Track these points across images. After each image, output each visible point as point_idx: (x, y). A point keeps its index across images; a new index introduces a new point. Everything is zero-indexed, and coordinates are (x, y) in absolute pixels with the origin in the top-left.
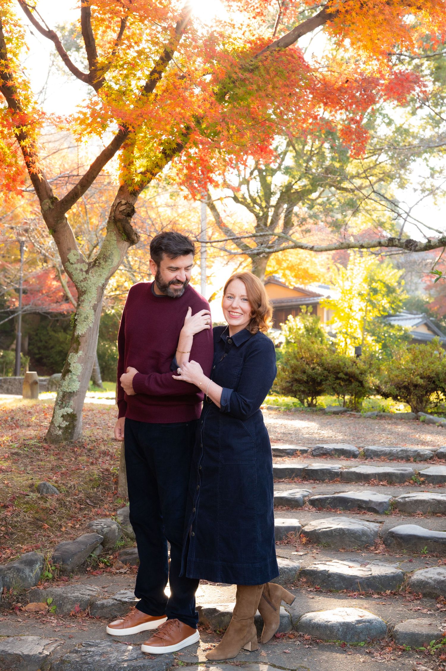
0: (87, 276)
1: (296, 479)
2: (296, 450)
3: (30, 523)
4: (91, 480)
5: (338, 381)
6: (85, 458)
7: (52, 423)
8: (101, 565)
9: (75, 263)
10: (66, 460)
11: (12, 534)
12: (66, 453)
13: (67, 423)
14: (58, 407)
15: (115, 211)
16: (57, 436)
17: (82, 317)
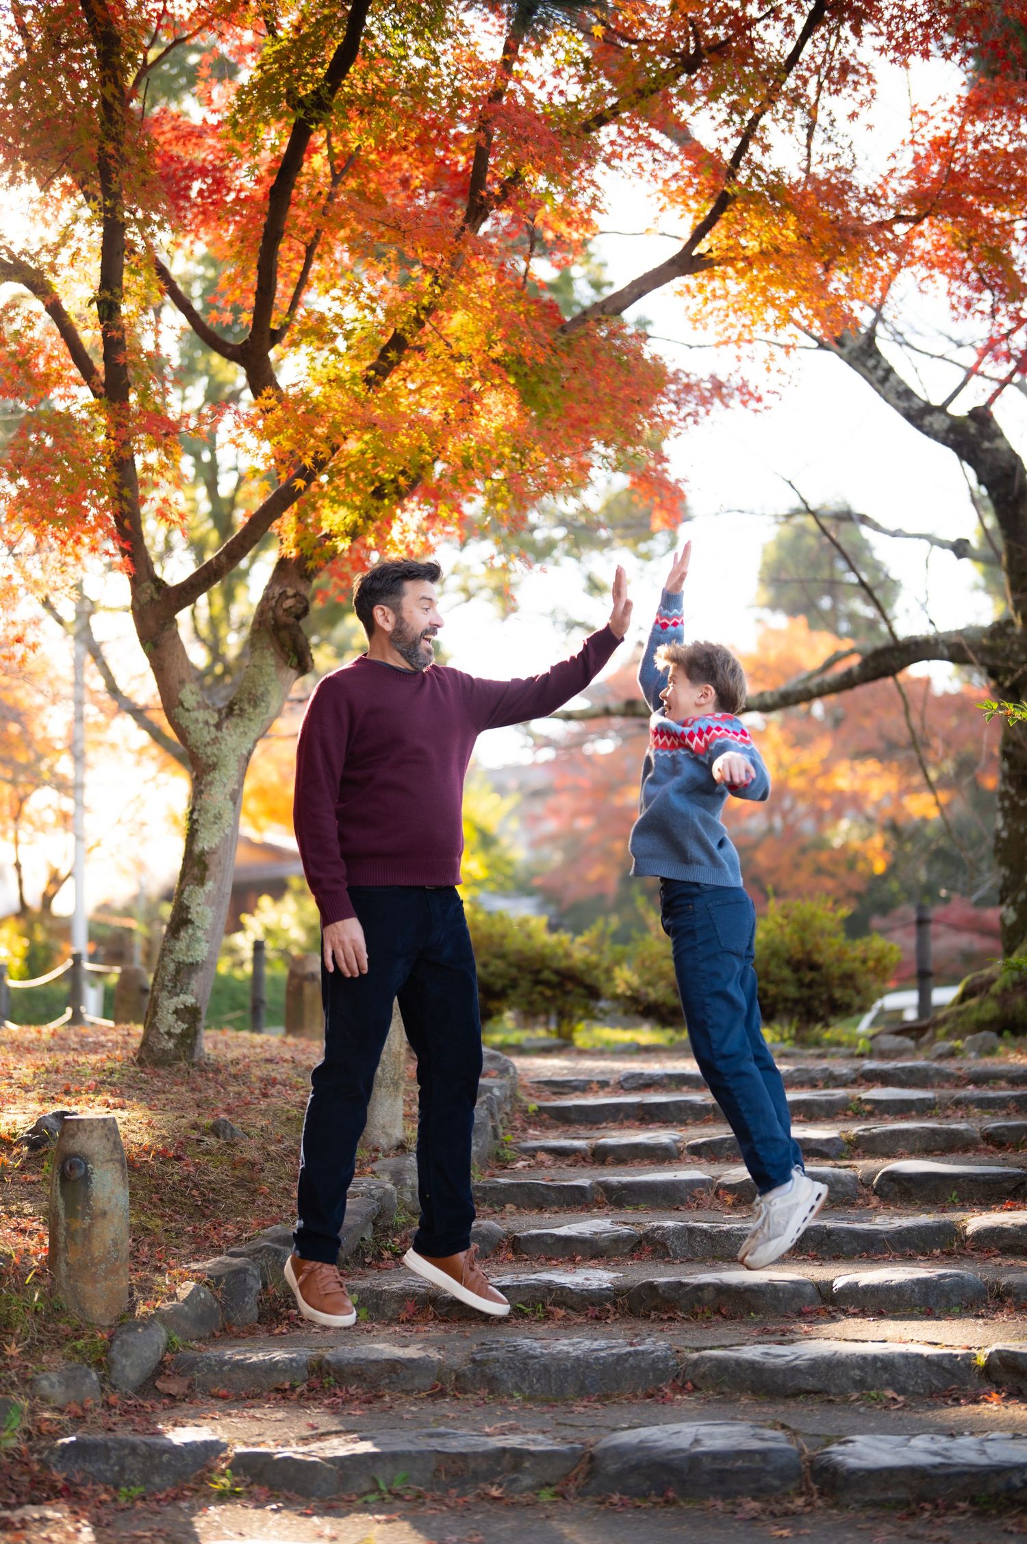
0: (219, 734)
1: (626, 1123)
2: (588, 1082)
3: (234, 1185)
4: (289, 1119)
9: (194, 709)
11: (216, 1201)
13: (185, 1026)
15: (273, 609)
16: (165, 1052)
17: (210, 815)
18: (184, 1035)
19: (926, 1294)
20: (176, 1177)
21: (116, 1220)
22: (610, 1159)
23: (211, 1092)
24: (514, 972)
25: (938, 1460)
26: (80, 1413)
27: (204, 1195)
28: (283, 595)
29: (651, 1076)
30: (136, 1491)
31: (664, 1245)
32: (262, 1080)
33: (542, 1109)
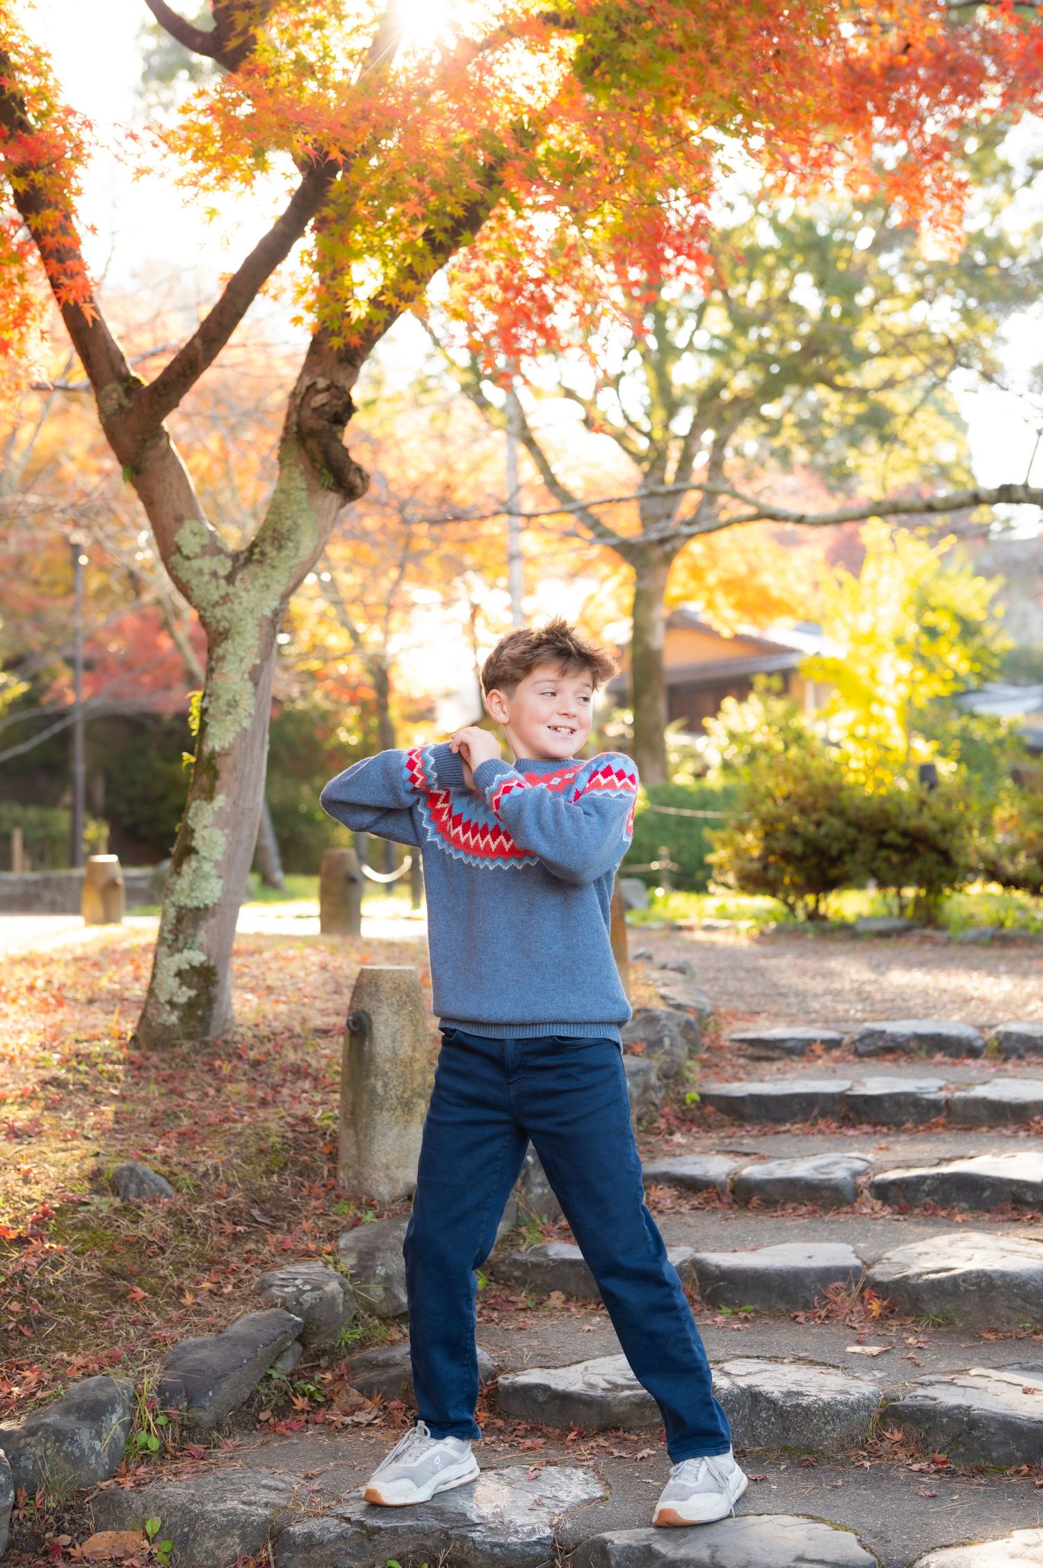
0: (231, 590)
1: (822, 1124)
2: (810, 1042)
3: (93, 1286)
4: (261, 1151)
5: (884, 853)
6: (243, 1087)
7: (151, 991)
8: (300, 1403)
9: (196, 557)
10: (192, 1096)
11: (41, 1321)
12: (191, 1075)
13: (193, 993)
14: (164, 949)
16: (166, 1028)
17: (222, 702)
18: (191, 1005)
22: (755, 1200)
27: (27, 1308)
28: (315, 389)
29: (893, 1037)
32: (286, 1069)
33: (705, 1099)
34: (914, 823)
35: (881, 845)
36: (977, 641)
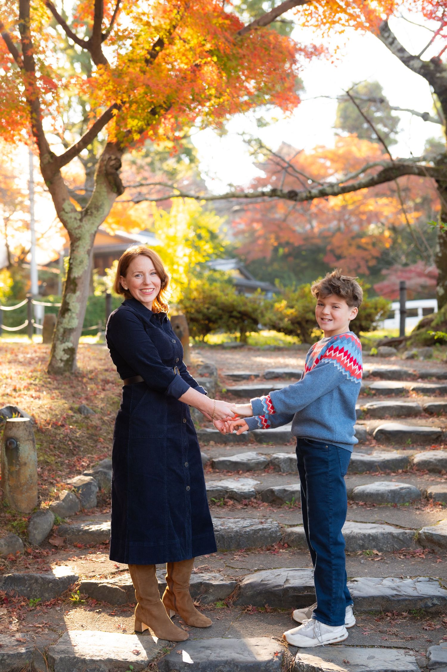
0: (81, 224)
2: (250, 376)
3: (87, 438)
4: (113, 403)
5: (232, 319)
6: (93, 385)
9: (70, 212)
11: (79, 447)
12: (74, 382)
13: (68, 357)
15: (106, 166)
16: (59, 368)
17: (78, 261)
18: (68, 360)
19: (394, 497)
20: (62, 436)
21: (31, 466)
23: (79, 388)
24: (220, 312)
25: (395, 592)
26: (14, 558)
27: (73, 443)
28: (110, 159)
29: (278, 373)
30: (37, 601)
31: (279, 466)
32: (103, 380)
33: (228, 391)
34: (243, 309)
35: (231, 317)
36: (216, 241)
